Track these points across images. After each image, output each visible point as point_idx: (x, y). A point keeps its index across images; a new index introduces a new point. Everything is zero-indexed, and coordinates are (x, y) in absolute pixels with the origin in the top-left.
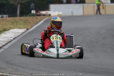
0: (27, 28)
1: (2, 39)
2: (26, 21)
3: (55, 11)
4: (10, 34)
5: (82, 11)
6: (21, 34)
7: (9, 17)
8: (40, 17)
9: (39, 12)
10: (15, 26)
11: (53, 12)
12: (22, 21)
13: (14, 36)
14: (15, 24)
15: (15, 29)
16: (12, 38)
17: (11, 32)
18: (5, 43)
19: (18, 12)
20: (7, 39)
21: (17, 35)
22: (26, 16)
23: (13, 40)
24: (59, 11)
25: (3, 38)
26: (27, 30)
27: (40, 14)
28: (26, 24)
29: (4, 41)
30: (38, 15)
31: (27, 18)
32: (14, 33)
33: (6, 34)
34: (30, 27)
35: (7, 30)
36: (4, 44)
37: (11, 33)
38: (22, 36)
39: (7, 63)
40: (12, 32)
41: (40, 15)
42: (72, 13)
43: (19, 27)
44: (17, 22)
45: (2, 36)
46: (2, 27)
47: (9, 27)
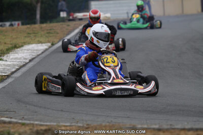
0: (53, 42)
1: (10, 62)
2: (51, 30)
4: (24, 53)
6: (43, 53)
7: (23, 24)
8: (74, 23)
9: (73, 15)
10: (32, 40)
12: (43, 31)
13: (31, 56)
14: (32, 35)
15: (32, 44)
16: (26, 59)
17: (25, 50)
19: (38, 16)
20: (18, 62)
21: (35, 54)
22: (51, 22)
23: (28, 63)
24: (105, 12)
25: (12, 60)
26: (53, 45)
27: (73, 17)
28: (51, 35)
29: (14, 65)
30: (70, 20)
31: (52, 25)
32: (30, 51)
33: (17, 53)
34: (58, 40)
35: (20, 47)
36: (14, 70)
37: (26, 51)
38: (43, 55)
39: (19, 101)
40: (28, 50)
41: (74, 20)
42: (128, 13)
43: (38, 41)
44: (35, 32)
45: (11, 57)
46: (10, 41)
47: (23, 42)
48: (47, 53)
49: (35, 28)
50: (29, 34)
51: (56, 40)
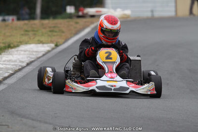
0: (57, 43)
1: (2, 64)
2: (54, 27)
3: (115, 8)
4: (20, 54)
5: (173, 9)
6: (44, 55)
8: (84, 20)
9: (82, 11)
10: (30, 39)
11: (112, 11)
12: (45, 28)
13: (29, 58)
14: (31, 33)
15: (30, 44)
16: (23, 62)
17: (21, 51)
18: (9, 74)
19: (38, 11)
20: (13, 65)
21: (34, 57)
22: (54, 18)
23: (25, 67)
24: (124, 8)
26: (57, 46)
27: (83, 13)
28: (55, 34)
29: (7, 69)
30: (79, 17)
32: (27, 53)
33: (11, 54)
34: (63, 41)
35: (15, 47)
36: (7, 75)
37: (22, 53)
38: (45, 58)
39: (13, 113)
40: (25, 51)
41: (83, 16)
42: (152, 11)
43: (38, 40)
44: (35, 29)
45: (4, 59)
46: (3, 40)
47: (19, 41)
48: (49, 55)
49: (35, 24)
50: (27, 31)
51: (61, 41)
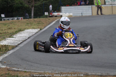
0: (41, 28)
1: (17, 38)
2: (39, 21)
3: (66, 13)
5: (91, 12)
6: (35, 34)
7: (24, 18)
8: (52, 18)
9: (52, 14)
10: (29, 27)
11: (64, 14)
12: (36, 22)
13: (29, 35)
15: (29, 29)
16: (26, 37)
17: (26, 32)
19: (32, 14)
20: (22, 38)
21: (31, 35)
22: (39, 18)
23: (27, 39)
24: (70, 12)
26: (41, 30)
27: (52, 15)
28: (40, 24)
29: (20, 40)
30: (50, 17)
32: (28, 33)
33: (21, 34)
34: (44, 27)
35: (23, 30)
36: (19, 43)
37: (26, 33)
38: (36, 35)
39: (22, 59)
40: (27, 32)
42: (82, 13)
43: (33, 27)
44: (31, 23)
45: (18, 36)
46: (17, 28)
47: (24, 28)
48: (38, 34)
49: (31, 20)
50: (28, 23)
51: (43, 27)
